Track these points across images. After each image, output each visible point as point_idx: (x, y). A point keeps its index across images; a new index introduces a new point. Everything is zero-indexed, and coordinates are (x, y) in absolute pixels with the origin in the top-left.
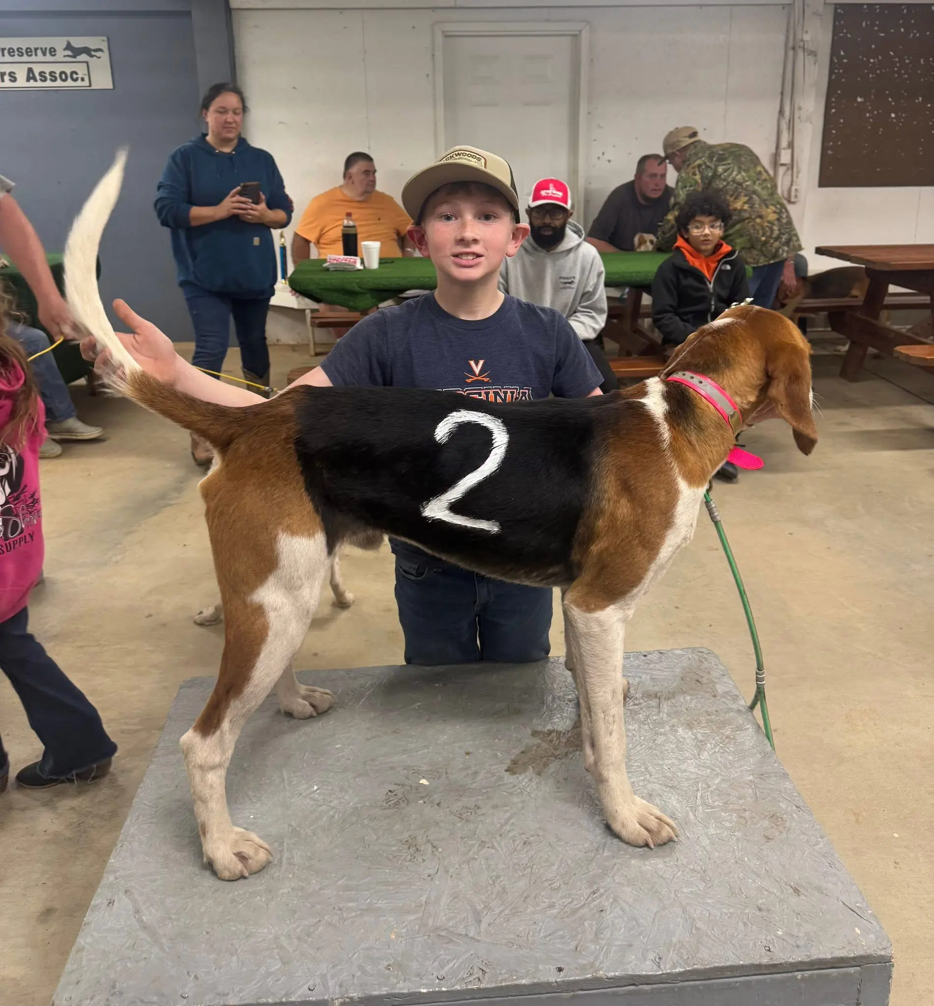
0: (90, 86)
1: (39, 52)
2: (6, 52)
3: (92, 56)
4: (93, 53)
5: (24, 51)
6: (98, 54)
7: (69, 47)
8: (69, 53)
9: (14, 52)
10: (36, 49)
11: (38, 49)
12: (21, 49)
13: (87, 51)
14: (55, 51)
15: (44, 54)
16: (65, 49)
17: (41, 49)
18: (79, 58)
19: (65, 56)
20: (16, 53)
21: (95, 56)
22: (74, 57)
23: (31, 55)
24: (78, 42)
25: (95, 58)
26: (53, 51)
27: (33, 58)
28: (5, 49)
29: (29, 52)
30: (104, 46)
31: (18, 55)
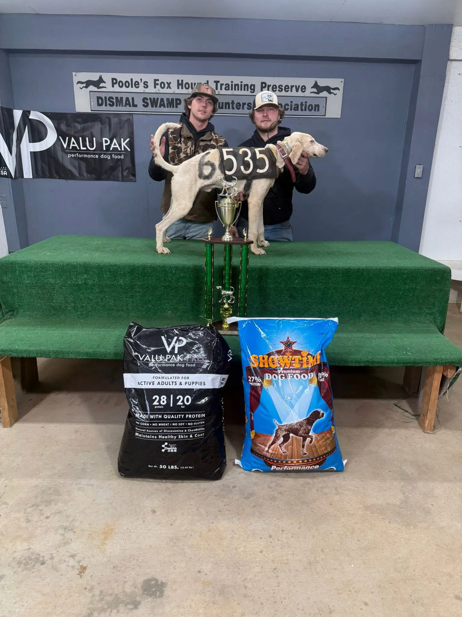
0: (325, 116)
1: (294, 89)
2: (271, 88)
3: (330, 93)
4: (332, 91)
5: (283, 88)
6: (335, 92)
7: (316, 86)
8: (315, 90)
9: (276, 88)
10: (292, 87)
11: (293, 86)
12: (282, 86)
13: (328, 89)
14: (305, 88)
15: (297, 91)
16: (312, 88)
17: (296, 86)
18: (322, 94)
19: (311, 93)
20: (278, 89)
21: (333, 93)
22: (318, 93)
23: (288, 91)
24: (323, 82)
25: (332, 94)
26: (304, 88)
27: (289, 94)
28: (270, 86)
29: (287, 88)
30: (341, 86)
31: (279, 90)
